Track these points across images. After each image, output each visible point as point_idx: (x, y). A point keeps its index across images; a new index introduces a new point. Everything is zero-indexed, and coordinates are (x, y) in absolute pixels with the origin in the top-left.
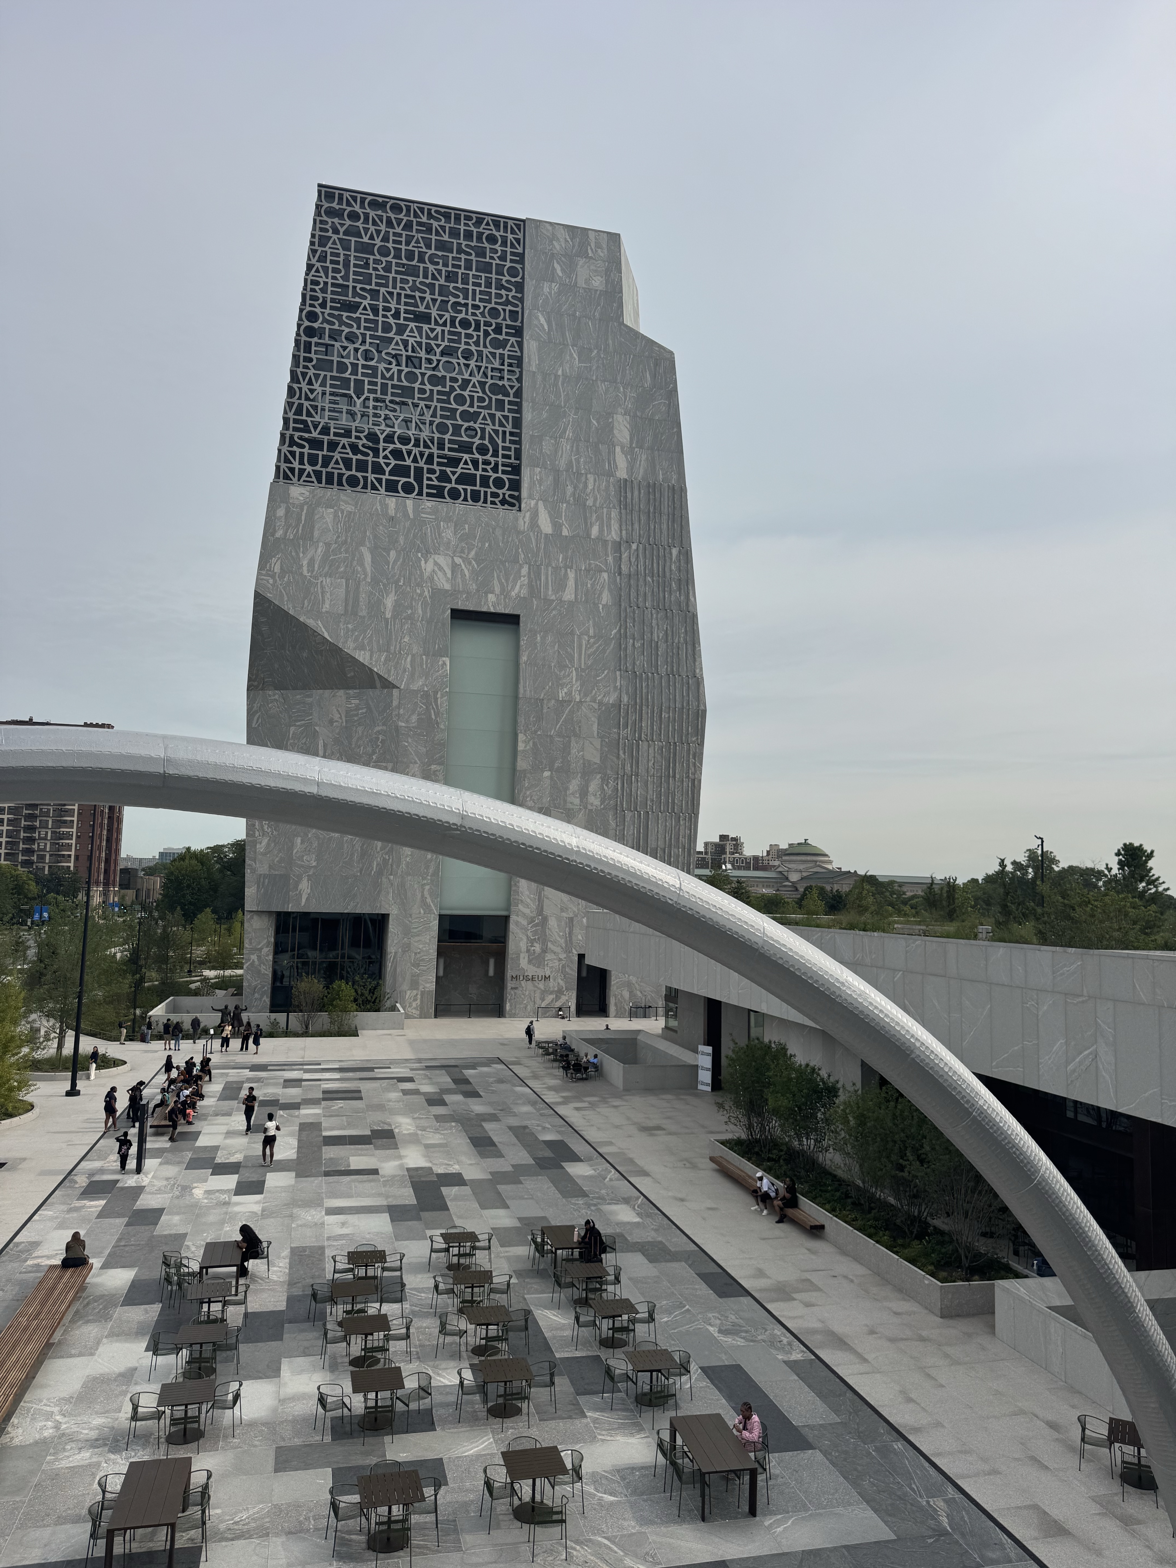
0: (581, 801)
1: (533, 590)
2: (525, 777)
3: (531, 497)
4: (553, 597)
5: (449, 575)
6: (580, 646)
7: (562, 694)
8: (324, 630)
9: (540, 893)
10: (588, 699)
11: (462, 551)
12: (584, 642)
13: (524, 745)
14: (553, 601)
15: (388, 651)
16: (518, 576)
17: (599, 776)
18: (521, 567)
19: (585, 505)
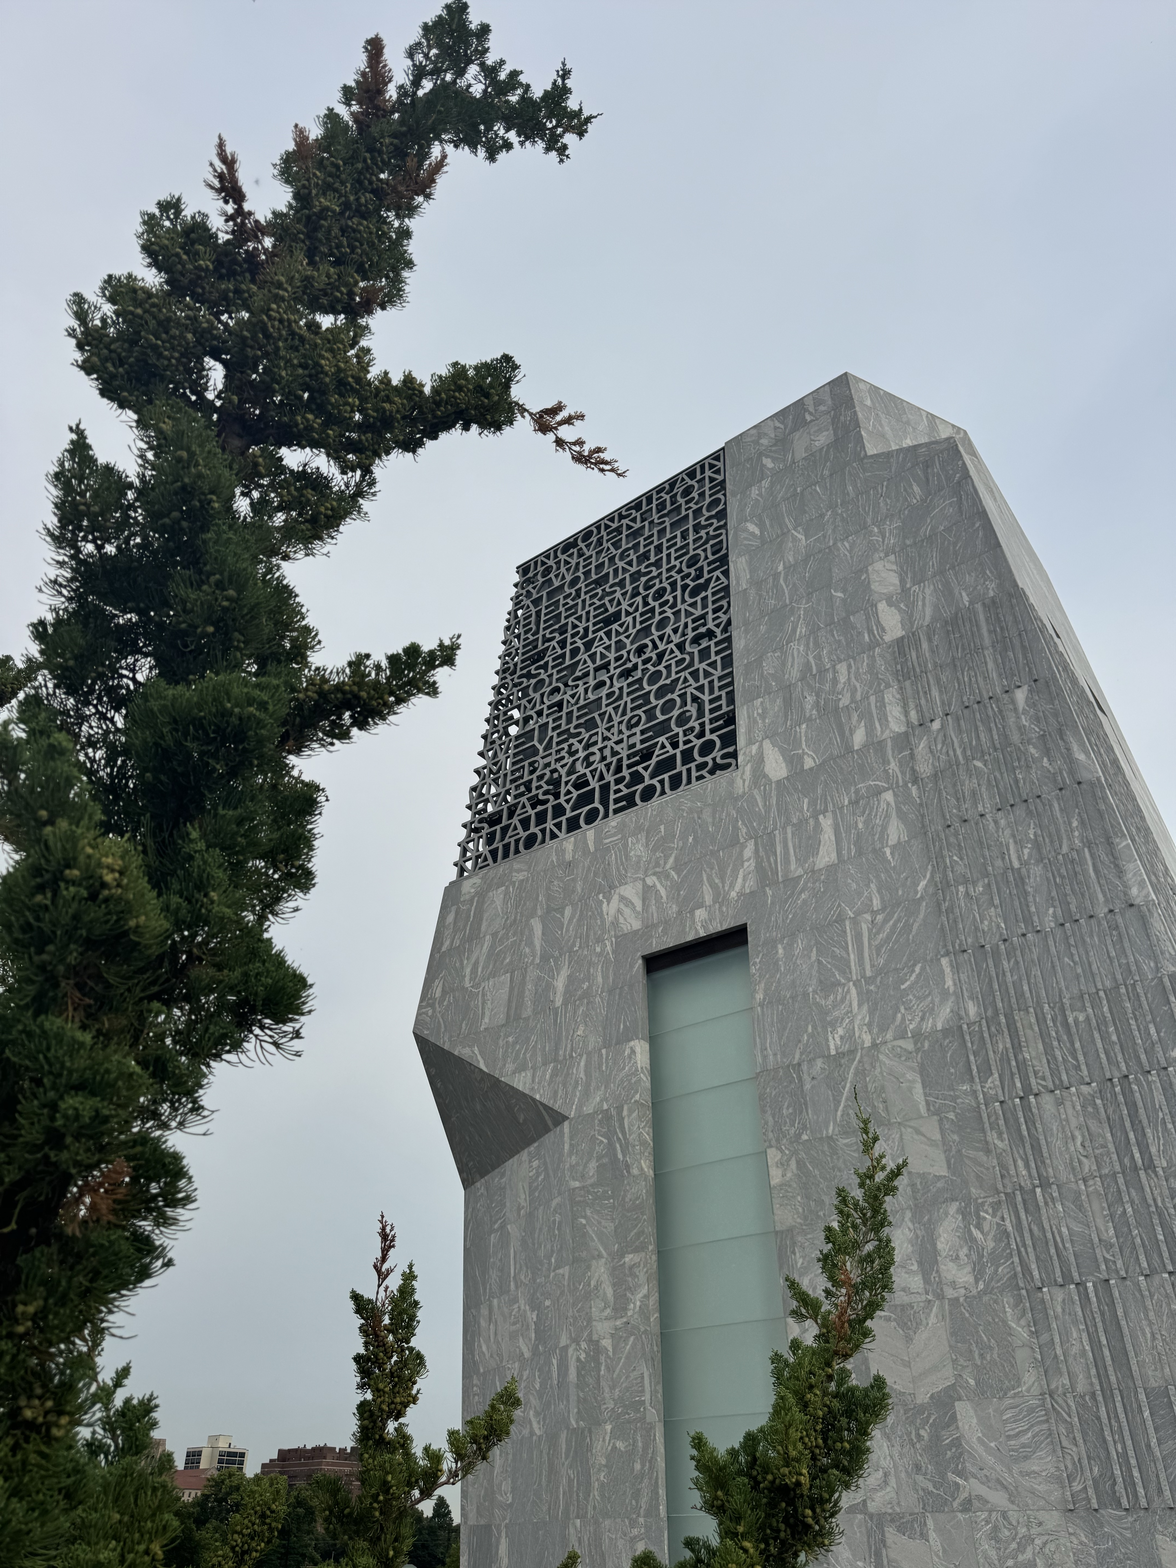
0: (927, 1281)
1: (765, 875)
2: (794, 1244)
3: (750, 742)
4: (800, 871)
5: (639, 908)
6: (858, 936)
7: (834, 1043)
8: (479, 1057)
9: (878, 1554)
10: (889, 1036)
11: (657, 865)
12: (864, 927)
13: (779, 1172)
14: (800, 877)
15: (555, 1060)
16: (740, 861)
17: (954, 1207)
18: (743, 846)
19: (837, 708)
